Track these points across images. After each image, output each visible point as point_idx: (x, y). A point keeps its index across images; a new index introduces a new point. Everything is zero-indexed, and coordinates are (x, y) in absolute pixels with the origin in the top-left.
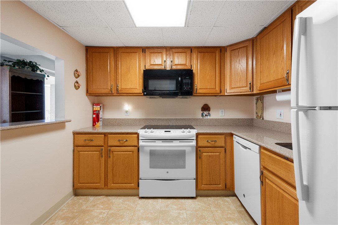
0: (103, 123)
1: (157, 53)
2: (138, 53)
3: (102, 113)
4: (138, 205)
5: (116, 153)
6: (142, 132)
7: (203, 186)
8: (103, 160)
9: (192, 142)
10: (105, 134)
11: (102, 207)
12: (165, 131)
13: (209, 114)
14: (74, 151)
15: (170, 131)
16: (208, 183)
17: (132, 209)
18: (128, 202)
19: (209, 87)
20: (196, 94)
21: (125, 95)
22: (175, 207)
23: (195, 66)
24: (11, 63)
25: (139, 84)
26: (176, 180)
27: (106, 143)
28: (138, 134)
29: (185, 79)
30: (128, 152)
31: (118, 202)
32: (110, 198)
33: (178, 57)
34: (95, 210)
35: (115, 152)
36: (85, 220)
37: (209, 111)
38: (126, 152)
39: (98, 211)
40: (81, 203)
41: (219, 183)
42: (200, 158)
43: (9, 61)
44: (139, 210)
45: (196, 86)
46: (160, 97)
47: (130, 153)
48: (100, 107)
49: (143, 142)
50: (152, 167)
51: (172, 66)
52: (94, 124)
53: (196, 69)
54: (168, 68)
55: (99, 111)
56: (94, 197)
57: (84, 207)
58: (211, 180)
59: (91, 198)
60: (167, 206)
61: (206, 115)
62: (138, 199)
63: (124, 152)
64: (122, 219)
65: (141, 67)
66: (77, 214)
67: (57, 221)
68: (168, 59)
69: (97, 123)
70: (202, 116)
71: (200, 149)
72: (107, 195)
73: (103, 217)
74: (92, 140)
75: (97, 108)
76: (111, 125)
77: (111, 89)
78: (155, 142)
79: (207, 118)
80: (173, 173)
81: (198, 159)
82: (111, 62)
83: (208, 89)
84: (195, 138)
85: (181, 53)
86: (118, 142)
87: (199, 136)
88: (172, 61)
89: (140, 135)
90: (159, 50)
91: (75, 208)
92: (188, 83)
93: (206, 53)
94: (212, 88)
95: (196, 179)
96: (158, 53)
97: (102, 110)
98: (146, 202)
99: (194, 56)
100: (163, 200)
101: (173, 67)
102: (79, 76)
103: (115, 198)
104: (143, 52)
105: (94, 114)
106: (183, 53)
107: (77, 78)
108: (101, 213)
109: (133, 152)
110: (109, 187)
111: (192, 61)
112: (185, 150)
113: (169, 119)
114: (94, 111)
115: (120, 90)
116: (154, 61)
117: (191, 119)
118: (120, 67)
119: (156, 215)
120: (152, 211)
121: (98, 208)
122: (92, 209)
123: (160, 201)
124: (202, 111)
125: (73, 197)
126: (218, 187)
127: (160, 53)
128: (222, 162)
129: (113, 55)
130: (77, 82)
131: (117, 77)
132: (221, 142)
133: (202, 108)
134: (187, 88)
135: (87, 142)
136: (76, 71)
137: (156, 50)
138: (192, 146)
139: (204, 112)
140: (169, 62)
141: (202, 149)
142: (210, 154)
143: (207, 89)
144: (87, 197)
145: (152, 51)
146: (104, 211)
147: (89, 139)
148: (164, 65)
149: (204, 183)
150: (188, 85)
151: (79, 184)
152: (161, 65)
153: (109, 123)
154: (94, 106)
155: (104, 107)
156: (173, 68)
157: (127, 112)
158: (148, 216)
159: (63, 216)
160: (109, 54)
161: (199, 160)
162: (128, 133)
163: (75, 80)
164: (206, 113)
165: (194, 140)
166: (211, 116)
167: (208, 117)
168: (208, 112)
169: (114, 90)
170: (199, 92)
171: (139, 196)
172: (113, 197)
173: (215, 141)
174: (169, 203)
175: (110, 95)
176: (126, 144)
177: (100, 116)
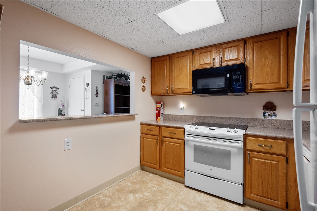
0: (164, 118)
1: (206, 52)
2: (188, 56)
3: (163, 110)
4: (182, 191)
5: (168, 143)
6: (187, 128)
7: (253, 195)
8: (158, 146)
9: (239, 143)
10: (160, 127)
11: (156, 183)
12: (209, 129)
13: (274, 114)
14: (141, 136)
15: (214, 129)
16: (259, 194)
17: (176, 192)
18: (175, 186)
19: (269, 81)
20: (251, 90)
21: (178, 94)
22: (216, 205)
23: (250, 58)
24: (115, 76)
25: (189, 84)
26: (220, 180)
27: (161, 134)
28: (184, 129)
29: (235, 75)
30: (176, 143)
31: (168, 183)
32: (163, 178)
33: (228, 52)
34: (151, 184)
35: (166, 142)
36: (143, 187)
37: (275, 110)
38: (175, 143)
39: (152, 185)
40: (144, 176)
41: (276, 199)
42: (249, 162)
43: (114, 75)
44: (182, 195)
45: (251, 82)
46: (209, 95)
47: (178, 144)
48: (161, 104)
49: (188, 136)
50: (195, 160)
51: (221, 63)
52: (157, 118)
53: (250, 62)
54: (218, 65)
55: (160, 108)
56: (152, 174)
57: (145, 179)
58: (265, 192)
59: (151, 175)
60: (208, 202)
61: (269, 115)
62: (184, 187)
63: (173, 143)
64: (166, 197)
65: (191, 69)
66: (139, 182)
67: (128, 182)
68: (217, 57)
69: (158, 117)
70: (263, 116)
71: (248, 152)
72: (162, 176)
73: (154, 190)
74: (151, 130)
75: (159, 105)
76: (169, 120)
77: (167, 89)
78: (199, 138)
79: (271, 119)
80: (216, 171)
81: (247, 163)
82: (167, 67)
83: (268, 83)
84: (242, 139)
85: (231, 47)
86: (169, 134)
87: (248, 138)
88: (221, 58)
89: (185, 130)
90: (208, 49)
91: (139, 178)
92: (239, 79)
93: (265, 41)
94: (275, 82)
95: (244, 185)
96: (208, 52)
97: (162, 107)
98: (189, 191)
99: (249, 48)
100: (206, 195)
101: (223, 63)
102: (145, 81)
103: (167, 180)
104: (193, 54)
105: (157, 110)
106: (235, 46)
107: (143, 83)
108: (153, 187)
109: (180, 144)
110: (162, 170)
111: (245, 53)
112: (230, 151)
113: (221, 117)
114: (157, 108)
115: (174, 90)
116: (204, 61)
117: (248, 118)
118: (174, 71)
119: (194, 204)
120: (192, 200)
121: (153, 183)
122: (149, 182)
123: (203, 195)
124: (263, 110)
125: (140, 170)
126: (274, 203)
127: (209, 52)
128: (281, 173)
129: (169, 62)
130: (144, 86)
131: (172, 79)
132: (280, 148)
133: (263, 107)
134: (237, 85)
135: (148, 131)
136: (143, 78)
137: (205, 50)
138: (238, 148)
139: (267, 111)
140: (219, 59)
141: (252, 153)
142: (262, 160)
143: (265, 83)
144: (149, 173)
145: (201, 51)
146: (156, 186)
147: (149, 129)
148: (213, 63)
149: (254, 192)
150: (239, 82)
151: (143, 162)
152: (210, 63)
153: (167, 118)
154: (157, 104)
155: (164, 105)
156: (222, 65)
157: (182, 109)
158: (187, 202)
159: (132, 180)
160: (166, 61)
161: (248, 166)
162: (176, 128)
163: (142, 84)
164: (269, 112)
165: (241, 141)
166: (277, 117)
167: (273, 118)
168: (272, 112)
169: (170, 91)
170: (254, 88)
171: (184, 184)
172: (165, 179)
173: (271, 147)
174: (211, 199)
175: (166, 95)
176: (175, 136)
177: (161, 112)
